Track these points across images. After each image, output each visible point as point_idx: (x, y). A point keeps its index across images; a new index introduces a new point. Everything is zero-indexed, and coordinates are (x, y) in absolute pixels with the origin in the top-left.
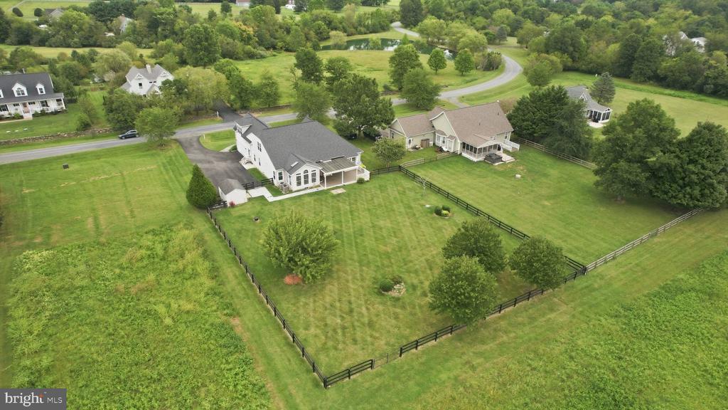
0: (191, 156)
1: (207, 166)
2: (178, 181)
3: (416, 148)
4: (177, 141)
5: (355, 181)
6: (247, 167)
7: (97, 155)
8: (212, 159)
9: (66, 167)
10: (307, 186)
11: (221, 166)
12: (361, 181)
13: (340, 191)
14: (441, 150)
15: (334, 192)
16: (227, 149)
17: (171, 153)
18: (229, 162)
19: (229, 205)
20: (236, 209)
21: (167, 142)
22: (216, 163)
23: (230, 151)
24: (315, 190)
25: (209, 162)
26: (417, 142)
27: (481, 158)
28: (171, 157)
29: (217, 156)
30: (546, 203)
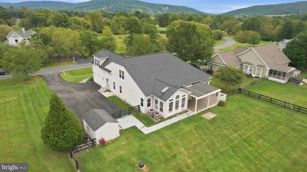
0: (52, 87)
1: (67, 95)
2: (36, 112)
4: (40, 76)
5: (217, 104)
6: (107, 95)
8: (72, 90)
10: (177, 112)
11: (81, 95)
12: (221, 104)
13: (210, 115)
15: (207, 117)
16: (84, 81)
17: (34, 86)
18: (88, 91)
19: (98, 143)
20: (108, 148)
21: (32, 77)
22: (75, 93)
23: (87, 82)
25: (69, 92)
28: (33, 89)
29: (77, 86)
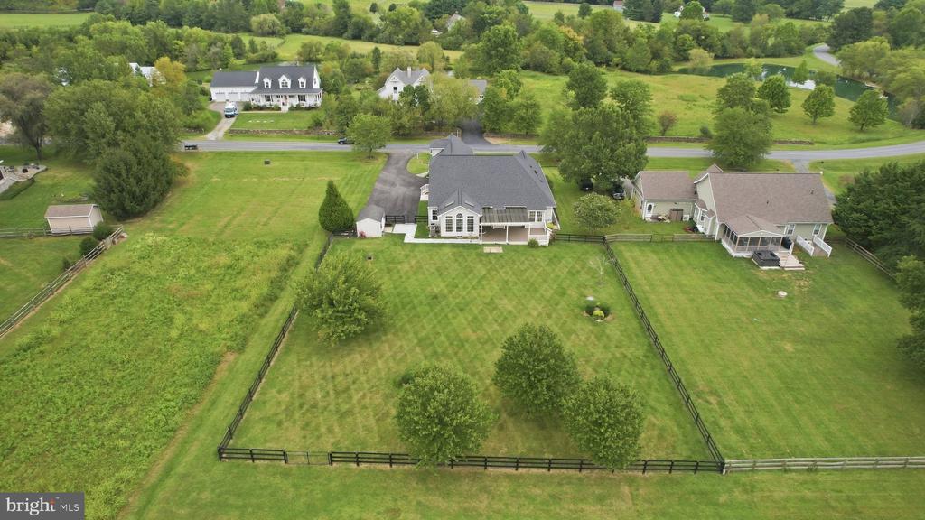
0: (383, 174)
3: (658, 219)
4: (388, 155)
5: (526, 243)
6: (424, 198)
7: (303, 157)
9: (267, 163)
10: (460, 234)
12: (533, 245)
13: (494, 250)
14: (694, 229)
15: (487, 250)
16: (424, 174)
17: (370, 168)
19: (358, 235)
20: (364, 241)
22: (397, 187)
23: (426, 177)
24: (468, 241)
25: (392, 185)
26: (663, 210)
27: (746, 254)
28: (365, 171)
29: (408, 179)
30: (789, 347)
